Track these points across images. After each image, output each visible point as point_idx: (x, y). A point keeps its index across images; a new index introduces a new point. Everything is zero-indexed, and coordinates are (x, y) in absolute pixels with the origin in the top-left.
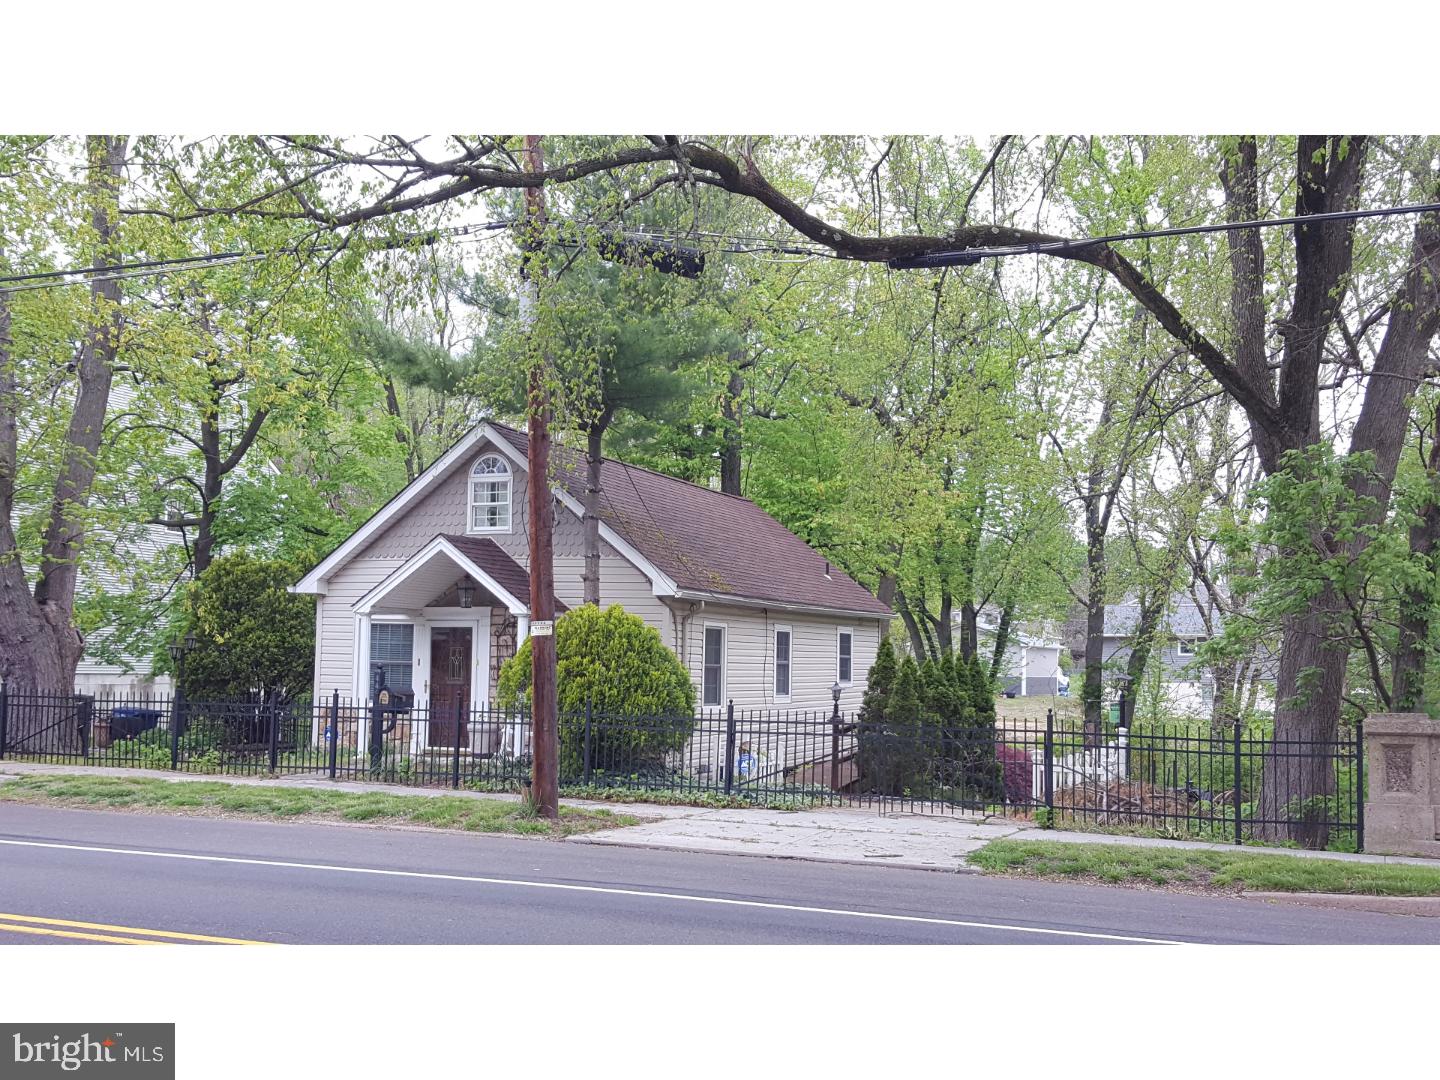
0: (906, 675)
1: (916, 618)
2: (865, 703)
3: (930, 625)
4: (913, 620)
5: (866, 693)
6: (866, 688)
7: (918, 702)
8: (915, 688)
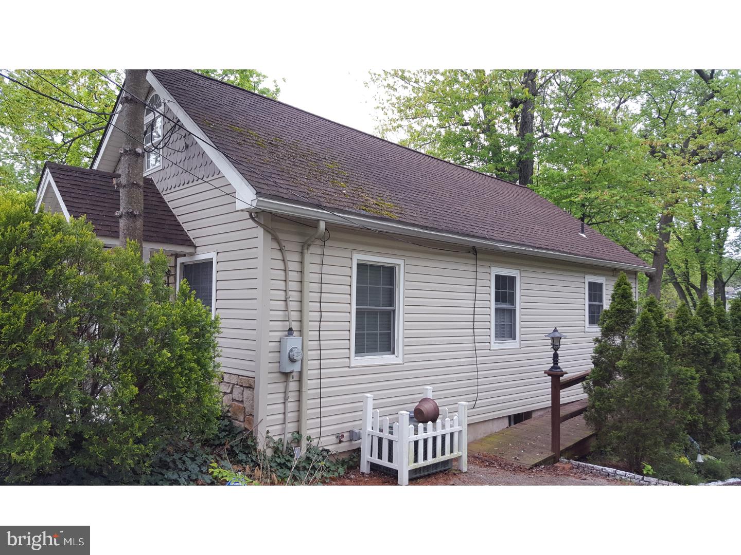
0: (645, 320)
1: (684, 288)
2: (596, 351)
3: (693, 291)
4: (681, 288)
5: (597, 340)
6: (599, 335)
7: (662, 354)
8: (660, 335)
